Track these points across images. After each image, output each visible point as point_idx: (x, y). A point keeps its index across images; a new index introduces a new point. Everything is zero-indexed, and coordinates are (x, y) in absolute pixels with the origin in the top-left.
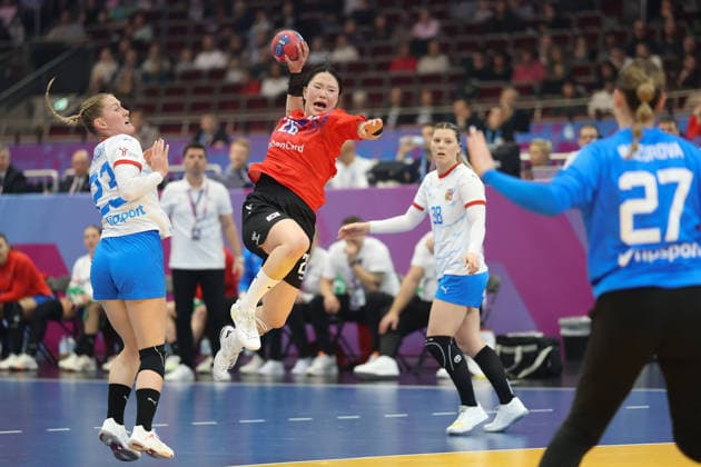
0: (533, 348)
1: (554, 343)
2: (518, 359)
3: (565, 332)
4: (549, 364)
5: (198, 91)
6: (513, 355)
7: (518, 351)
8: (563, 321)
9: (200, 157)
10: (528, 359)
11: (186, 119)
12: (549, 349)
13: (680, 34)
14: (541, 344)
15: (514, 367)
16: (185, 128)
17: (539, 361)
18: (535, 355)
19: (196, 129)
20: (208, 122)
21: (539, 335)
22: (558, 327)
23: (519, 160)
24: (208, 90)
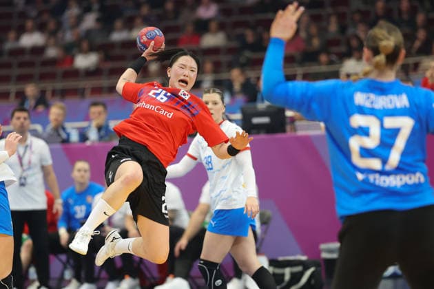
0: (299, 269)
1: (317, 265)
2: (287, 277)
3: (325, 255)
4: (313, 282)
5: (21, 65)
6: (283, 275)
7: (287, 272)
8: (323, 246)
9: (25, 119)
10: (296, 278)
11: (12, 88)
12: (312, 269)
13: (413, 11)
14: (306, 266)
15: (284, 284)
16: (12, 96)
17: (304, 280)
18: (301, 274)
19: (21, 96)
20: (31, 90)
21: (304, 258)
22: (319, 252)
23: (284, 117)
24: (31, 64)
